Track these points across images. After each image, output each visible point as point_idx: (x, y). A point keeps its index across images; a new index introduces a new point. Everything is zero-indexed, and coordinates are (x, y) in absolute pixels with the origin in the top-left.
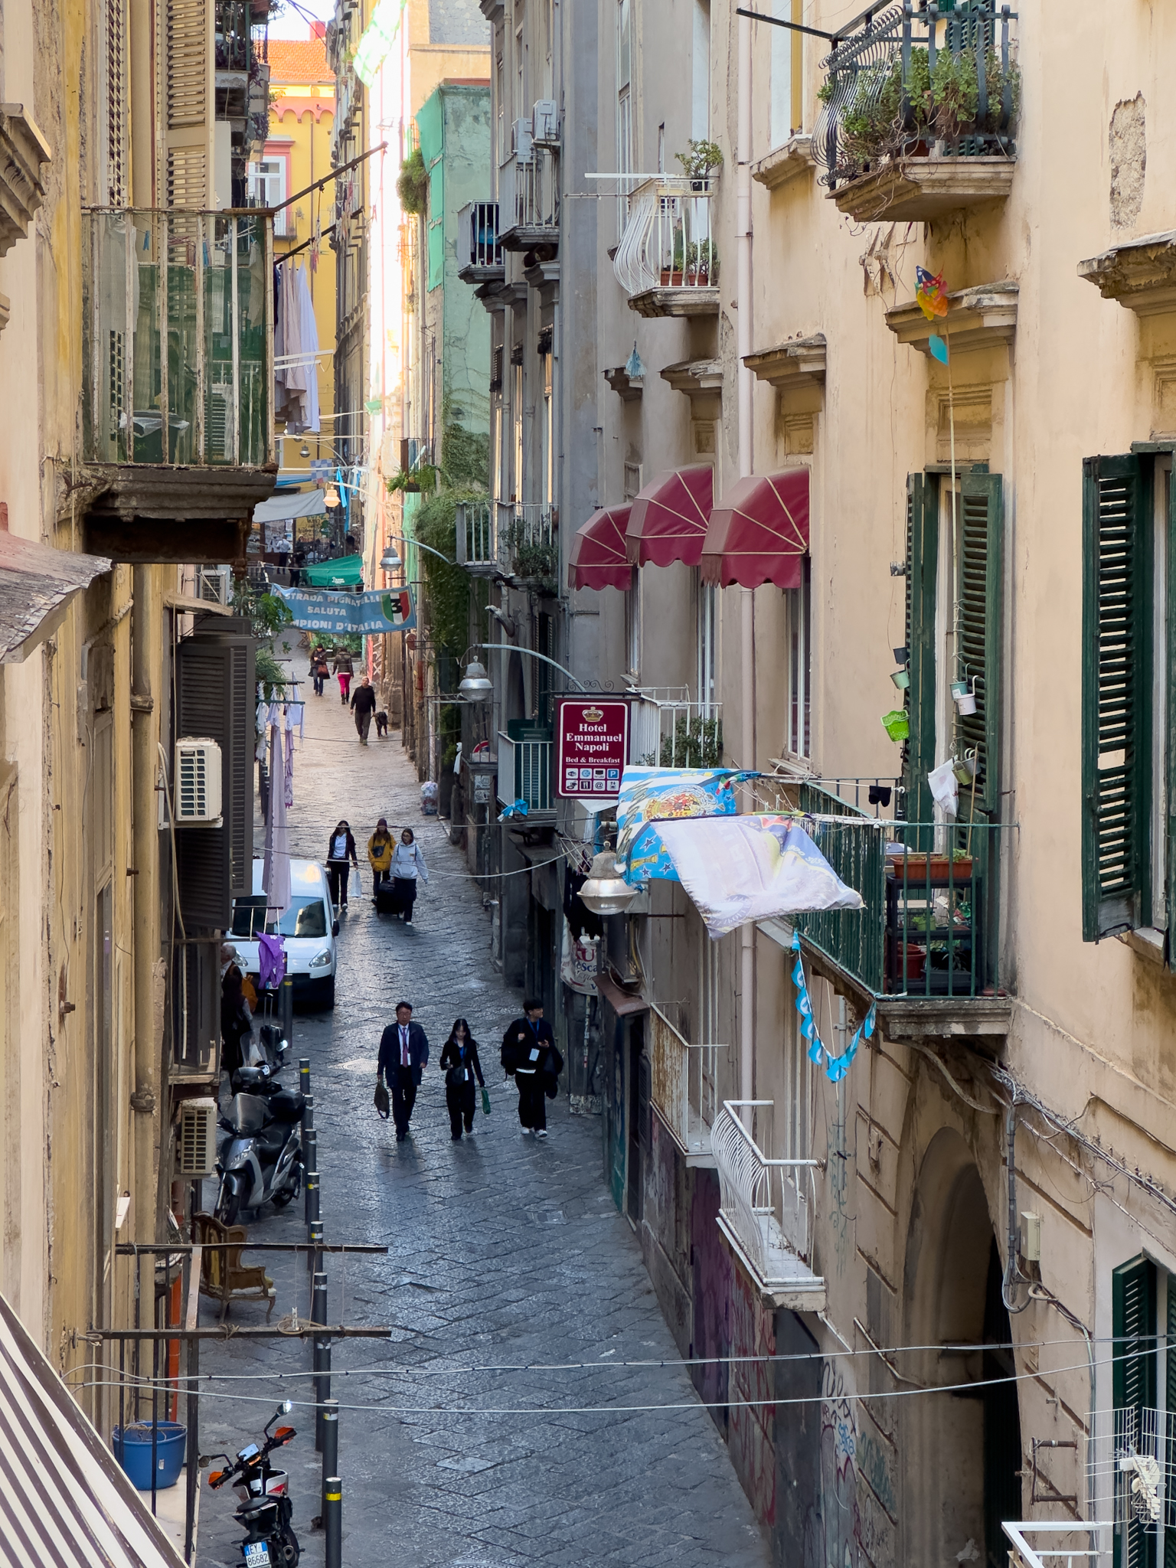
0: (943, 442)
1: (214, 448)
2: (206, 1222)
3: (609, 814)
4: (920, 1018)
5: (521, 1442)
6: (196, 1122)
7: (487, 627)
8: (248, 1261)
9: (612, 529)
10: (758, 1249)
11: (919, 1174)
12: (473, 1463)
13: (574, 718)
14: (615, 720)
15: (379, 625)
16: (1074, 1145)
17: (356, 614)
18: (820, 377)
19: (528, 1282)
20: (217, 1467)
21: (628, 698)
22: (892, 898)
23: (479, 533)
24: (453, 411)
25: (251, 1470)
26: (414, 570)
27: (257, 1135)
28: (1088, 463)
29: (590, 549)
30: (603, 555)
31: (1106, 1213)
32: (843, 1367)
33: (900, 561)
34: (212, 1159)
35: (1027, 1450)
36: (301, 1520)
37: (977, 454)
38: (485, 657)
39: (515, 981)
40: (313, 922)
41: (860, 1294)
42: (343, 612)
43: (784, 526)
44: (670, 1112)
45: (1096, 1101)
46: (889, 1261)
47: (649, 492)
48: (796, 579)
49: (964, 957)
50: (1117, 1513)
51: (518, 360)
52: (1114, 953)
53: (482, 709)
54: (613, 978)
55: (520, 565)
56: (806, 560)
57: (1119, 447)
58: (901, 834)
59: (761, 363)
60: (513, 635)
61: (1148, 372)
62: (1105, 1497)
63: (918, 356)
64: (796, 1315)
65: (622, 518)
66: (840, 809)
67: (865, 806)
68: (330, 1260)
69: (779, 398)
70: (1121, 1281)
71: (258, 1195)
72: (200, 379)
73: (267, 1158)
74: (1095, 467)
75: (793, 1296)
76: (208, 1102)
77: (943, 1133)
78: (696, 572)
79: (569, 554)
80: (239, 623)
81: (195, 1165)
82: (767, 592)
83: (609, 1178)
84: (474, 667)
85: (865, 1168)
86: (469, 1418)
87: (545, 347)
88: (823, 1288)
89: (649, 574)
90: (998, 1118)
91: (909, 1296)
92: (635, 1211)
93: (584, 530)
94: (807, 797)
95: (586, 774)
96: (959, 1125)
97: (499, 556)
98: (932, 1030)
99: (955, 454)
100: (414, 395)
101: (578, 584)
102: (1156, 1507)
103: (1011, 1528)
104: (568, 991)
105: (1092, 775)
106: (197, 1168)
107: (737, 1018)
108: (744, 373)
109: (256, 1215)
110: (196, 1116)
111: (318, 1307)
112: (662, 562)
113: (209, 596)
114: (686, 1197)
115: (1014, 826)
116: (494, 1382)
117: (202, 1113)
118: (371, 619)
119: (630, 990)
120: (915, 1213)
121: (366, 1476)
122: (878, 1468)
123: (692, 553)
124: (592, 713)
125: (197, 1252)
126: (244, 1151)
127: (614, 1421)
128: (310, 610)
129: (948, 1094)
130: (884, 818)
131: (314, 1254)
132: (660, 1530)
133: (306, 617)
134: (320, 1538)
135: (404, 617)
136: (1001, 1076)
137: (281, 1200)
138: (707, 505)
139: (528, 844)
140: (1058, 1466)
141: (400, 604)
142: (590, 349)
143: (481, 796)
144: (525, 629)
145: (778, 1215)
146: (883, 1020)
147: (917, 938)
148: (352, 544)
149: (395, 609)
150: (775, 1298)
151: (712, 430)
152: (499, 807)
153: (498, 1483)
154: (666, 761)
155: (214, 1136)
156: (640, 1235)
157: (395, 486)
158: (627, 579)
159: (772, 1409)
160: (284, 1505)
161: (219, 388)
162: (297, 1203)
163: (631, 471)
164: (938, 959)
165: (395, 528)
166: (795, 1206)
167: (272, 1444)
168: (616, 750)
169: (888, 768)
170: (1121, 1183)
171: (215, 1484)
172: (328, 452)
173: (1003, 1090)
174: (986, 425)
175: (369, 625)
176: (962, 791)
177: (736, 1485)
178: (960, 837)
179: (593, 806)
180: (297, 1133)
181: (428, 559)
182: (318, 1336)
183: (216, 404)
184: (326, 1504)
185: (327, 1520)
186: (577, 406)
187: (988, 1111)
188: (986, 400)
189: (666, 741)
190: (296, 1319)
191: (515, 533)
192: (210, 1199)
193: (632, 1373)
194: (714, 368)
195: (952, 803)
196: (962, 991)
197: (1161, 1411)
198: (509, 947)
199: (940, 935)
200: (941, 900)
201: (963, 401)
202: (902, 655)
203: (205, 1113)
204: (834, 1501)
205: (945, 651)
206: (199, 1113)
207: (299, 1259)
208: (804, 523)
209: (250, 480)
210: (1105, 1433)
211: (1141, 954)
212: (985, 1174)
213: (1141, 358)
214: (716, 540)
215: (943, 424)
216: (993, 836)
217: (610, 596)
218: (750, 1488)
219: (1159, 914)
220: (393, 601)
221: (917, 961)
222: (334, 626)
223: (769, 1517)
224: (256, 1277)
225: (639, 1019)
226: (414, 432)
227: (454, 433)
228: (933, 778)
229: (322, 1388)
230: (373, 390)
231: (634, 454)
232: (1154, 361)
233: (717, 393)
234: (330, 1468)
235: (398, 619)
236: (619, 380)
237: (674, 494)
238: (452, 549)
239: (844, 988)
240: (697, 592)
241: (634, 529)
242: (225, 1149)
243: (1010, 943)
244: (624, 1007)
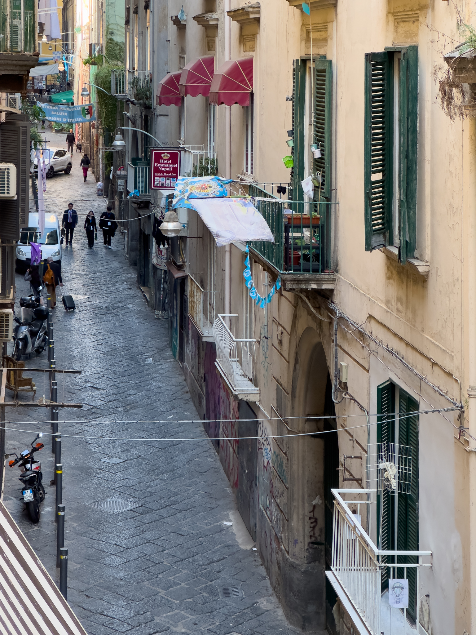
0: (308, 47)
1: (14, 46)
2: (8, 359)
3: (171, 196)
4: (298, 281)
5: (135, 452)
6: (5, 318)
7: (124, 120)
8: (25, 375)
9: (174, 81)
10: (231, 375)
11: (298, 346)
12: (115, 460)
13: (158, 157)
14: (174, 158)
15: (80, 119)
16: (362, 335)
17: (71, 115)
18: (258, 20)
19: (138, 387)
20: (12, 459)
21: (180, 149)
22: (287, 232)
23: (120, 83)
24: (110, 33)
25: (26, 460)
26: (94, 97)
27: (29, 324)
28: (367, 55)
29: (165, 90)
30: (170, 92)
31: (374, 363)
32: (266, 424)
33: (290, 95)
34: (11, 334)
35: (341, 460)
36: (46, 481)
37: (322, 52)
38: (123, 132)
39: (134, 264)
40: (53, 238)
41: (274, 395)
42: (66, 114)
43: (243, 81)
44: (196, 319)
45: (371, 317)
46: (286, 381)
47: (189, 66)
48: (248, 102)
49: (316, 257)
50: (378, 486)
51: (136, 12)
52: (378, 256)
53: (121, 153)
54: (173, 263)
55: (137, 96)
56: (252, 94)
57: (379, 49)
58: (290, 206)
59: (234, 14)
60: (134, 124)
61: (391, 18)
62: (373, 479)
63: (297, 11)
64: (247, 403)
65: (178, 77)
66: (265, 195)
67: (276, 194)
68: (58, 376)
69: (241, 29)
70: (380, 391)
71: (30, 349)
72: (8, 18)
73: (33, 334)
74: (370, 57)
75: (246, 395)
76: (9, 311)
77: (308, 330)
78: (207, 99)
79: (157, 91)
80: (24, 117)
81: (4, 336)
82: (236, 107)
83: (171, 345)
84: (118, 136)
85: (276, 343)
86: (114, 441)
87: (147, 7)
88: (259, 392)
89: (189, 100)
90: (331, 323)
91: (294, 396)
92: (182, 359)
93: (163, 81)
94: (252, 190)
95: (163, 180)
96: (315, 326)
97: (128, 92)
98: (303, 286)
99: (312, 52)
100: (94, 26)
101: (160, 103)
102: (394, 484)
103: (335, 491)
104: (155, 268)
105: (369, 183)
106: (5, 337)
107: (223, 279)
108: (227, 18)
109: (29, 357)
110: (5, 316)
111: (53, 395)
112: (194, 95)
113: (12, 106)
114: (202, 354)
115: (337, 203)
116: (124, 428)
117: (7, 315)
118: (77, 117)
119: (180, 268)
120: (296, 362)
121: (72, 464)
122: (281, 466)
123: (206, 91)
124: (165, 155)
125: (5, 371)
126: (24, 331)
127: (173, 445)
128: (53, 113)
129: (310, 313)
130: (283, 199)
131: (52, 373)
132: (192, 489)
133: (51, 116)
134: (53, 488)
135: (91, 116)
136: (332, 306)
137: (38, 351)
138: (212, 72)
139: (140, 208)
140: (354, 466)
141: (89, 111)
142: (165, 8)
143: (121, 188)
144: (139, 121)
145: (240, 362)
146: (284, 282)
147: (297, 248)
148: (69, 86)
149: (87, 113)
150: (239, 396)
151: (214, 42)
152: (128, 193)
153: (126, 468)
154: (195, 175)
155: (12, 325)
156: (183, 369)
157: (86, 62)
158: (180, 102)
159: (237, 441)
160: (39, 475)
161: (15, 21)
162: (45, 353)
163: (181, 58)
164: (306, 258)
165: (87, 80)
166: (247, 358)
167: (34, 450)
168: (175, 170)
169: (285, 179)
170: (380, 351)
171: (12, 465)
172: (60, 48)
173: (332, 312)
174: (325, 40)
175: (77, 119)
176: (316, 189)
177: (222, 472)
178: (315, 207)
179: (166, 193)
180: (45, 324)
181: (99, 92)
182: (53, 407)
183: (14, 28)
184: (56, 475)
185: (57, 481)
186: (159, 31)
187: (327, 320)
188: (325, 30)
189: (195, 167)
190: (44, 400)
191: (135, 83)
192: (10, 350)
193: (180, 425)
194: (215, 16)
195: (311, 194)
196: (316, 271)
197: (397, 444)
198: (131, 249)
199: (307, 247)
200: (307, 233)
201: (315, 30)
202: (291, 133)
203: (8, 315)
204: (263, 478)
205: (309, 132)
206: (6, 315)
207: (46, 376)
208: (251, 80)
209: (28, 59)
210: (374, 453)
211: (389, 256)
212: (325, 346)
213: (389, 13)
214: (215, 86)
215: (308, 39)
216: (328, 207)
217: (173, 108)
218: (228, 472)
219: (396, 240)
220: (86, 109)
221: (297, 258)
222: (62, 120)
223: (235, 485)
224: (28, 382)
225: (184, 280)
226: (94, 41)
227: (110, 41)
228: (303, 183)
229: (55, 428)
230: (78, 24)
231: (183, 51)
232: (394, 14)
233: (216, 27)
234: (58, 460)
235: (88, 117)
236: (176, 21)
237: (198, 67)
238: (110, 88)
239: (267, 268)
240: (208, 107)
241: (183, 81)
242: (17, 330)
243: (335, 251)
244: (178, 275)
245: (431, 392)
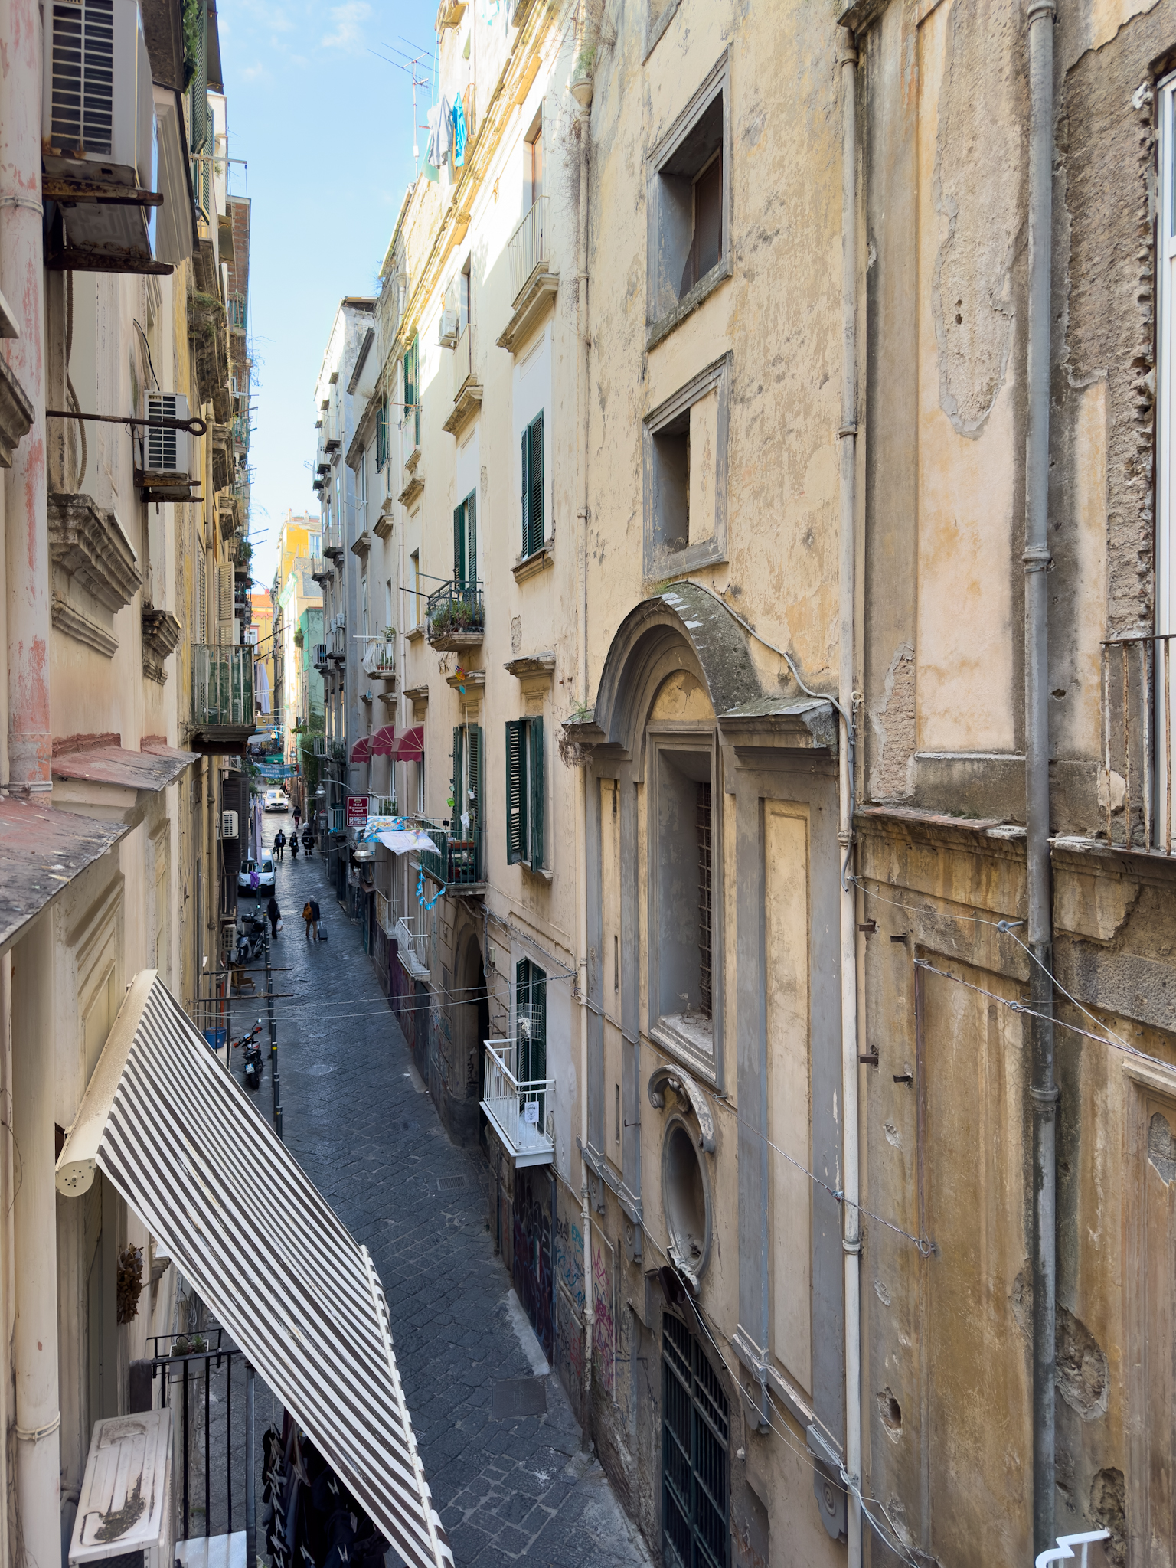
0: (464, 717)
1: (235, 719)
2: (232, 964)
3: (363, 831)
4: (459, 890)
5: (335, 1028)
6: (229, 932)
7: (324, 775)
8: (246, 976)
9: (363, 745)
10: (409, 963)
11: (459, 938)
12: (320, 1035)
13: (352, 802)
14: (364, 802)
15: (290, 775)
16: (505, 926)
17: (282, 772)
18: (427, 698)
19: (337, 978)
20: (236, 1041)
21: (368, 796)
22: (450, 854)
23: (322, 746)
24: (312, 708)
25: (247, 1042)
26: (300, 758)
27: (249, 936)
28: (507, 723)
29: (356, 751)
30: (361, 752)
31: (515, 946)
32: (436, 997)
33: (452, 753)
34: (235, 944)
35: (491, 1019)
36: (264, 1056)
37: (474, 721)
38: (323, 784)
39: (333, 884)
40: (268, 867)
41: (441, 975)
42: (278, 771)
43: (416, 743)
44: (382, 922)
45: (511, 913)
46: (450, 964)
47: (374, 733)
48: (420, 759)
49: (472, 871)
50: (518, 1036)
51: (333, 693)
52: (516, 868)
53: (323, 800)
54: (365, 881)
55: (334, 756)
56: (423, 753)
57: (516, 719)
58: (453, 835)
59: (409, 694)
60: (332, 778)
61: (524, 696)
62: (514, 1031)
63: (456, 691)
64: (422, 983)
65: (366, 741)
66: (434, 827)
67: (442, 826)
68: (273, 974)
69: (414, 704)
70: (519, 966)
71: (250, 955)
72: (230, 698)
73: (253, 943)
74: (509, 724)
75: (420, 977)
76: (233, 926)
77: (467, 924)
78: (389, 757)
79: (350, 753)
80: (244, 774)
82: (411, 763)
83: (363, 943)
84: (320, 787)
85: (442, 936)
86: (318, 1021)
87: (341, 689)
88: (430, 974)
89: (375, 758)
90: (483, 919)
91: (456, 975)
92: (371, 954)
93: (354, 745)
94: (424, 824)
95: (356, 819)
96: (471, 922)
97: (327, 753)
98: (462, 893)
99: (467, 721)
100: (300, 703)
101: (353, 760)
102: (529, 1033)
103: (486, 1043)
104: (350, 886)
105: (509, 816)
106: (230, 947)
107: (403, 892)
108: (403, 696)
109: (249, 961)
110: (229, 930)
111: (270, 989)
112: (379, 754)
113: (233, 766)
114: (387, 948)
115: (486, 831)
116: (326, 1009)
117: (232, 929)
118: (287, 773)
119: (370, 885)
120: (458, 949)
121: (285, 1041)
122: (447, 1028)
123: (388, 751)
124: (358, 800)
125: (230, 973)
126: (245, 941)
127: (364, 1019)
128: (266, 770)
129: (467, 913)
130: (447, 830)
131: (268, 972)
132: (379, 1051)
133: (265, 773)
134: (270, 1061)
135: (298, 772)
136: (484, 907)
137: (257, 956)
138: (393, 737)
139: (338, 841)
140: (500, 1023)
141: (297, 768)
142: (355, 690)
143: (323, 826)
144: (336, 775)
145: (416, 952)
146: (448, 891)
147: (458, 866)
148: (280, 750)
149: (294, 770)
150: (415, 978)
151: (394, 714)
152: (328, 830)
153: (328, 1041)
154: (380, 814)
155: (235, 937)
156: (373, 961)
157: (293, 731)
158: (368, 760)
159: (413, 1011)
160: (259, 1052)
161: (237, 700)
162: (263, 957)
163: (369, 727)
164: (464, 872)
165: (294, 745)
166: (421, 950)
167: (255, 1033)
168: (365, 811)
169: (449, 815)
170: (519, 937)
171: (236, 1046)
172: (272, 721)
173: (484, 911)
174: (477, 712)
175: (287, 775)
176: (471, 822)
177: (403, 1036)
178: (470, 835)
179: (358, 829)
180: (262, 934)
181: (304, 754)
182: (270, 998)
183: (235, 705)
184: (272, 1051)
185: (273, 1056)
186: (352, 707)
187: (479, 917)
188: (477, 705)
189: (380, 808)
190: (262, 993)
191: (333, 746)
192: (234, 957)
193: (371, 1003)
194: (394, 695)
195: (468, 825)
196: (471, 881)
197: (531, 1004)
198: (331, 873)
199: (465, 865)
200: (465, 854)
201: (469, 705)
202: (452, 781)
204: (433, 1038)
205: (465, 780)
207: (264, 974)
208: (422, 742)
209: (247, 729)
210: (514, 1012)
211: (524, 868)
212: (479, 936)
213: (522, 693)
214: (395, 748)
215: (464, 712)
216: (480, 834)
217: (363, 765)
218: (407, 1037)
219: (529, 856)
220: (293, 767)
221: (458, 873)
222: (275, 776)
223: (413, 1045)
224: (249, 981)
225: (373, 894)
226: (300, 715)
227: (313, 715)
228: (462, 818)
229: (271, 1014)
230: (286, 702)
231: (370, 721)
232: (525, 693)
233: (395, 703)
234: (273, 1039)
235: (296, 773)
236: (365, 699)
237: (382, 733)
238: (312, 751)
239: (436, 881)
240: (389, 764)
241: (370, 744)
242: (239, 941)
243: (486, 866)
244: (368, 890)
245: (555, 965)
